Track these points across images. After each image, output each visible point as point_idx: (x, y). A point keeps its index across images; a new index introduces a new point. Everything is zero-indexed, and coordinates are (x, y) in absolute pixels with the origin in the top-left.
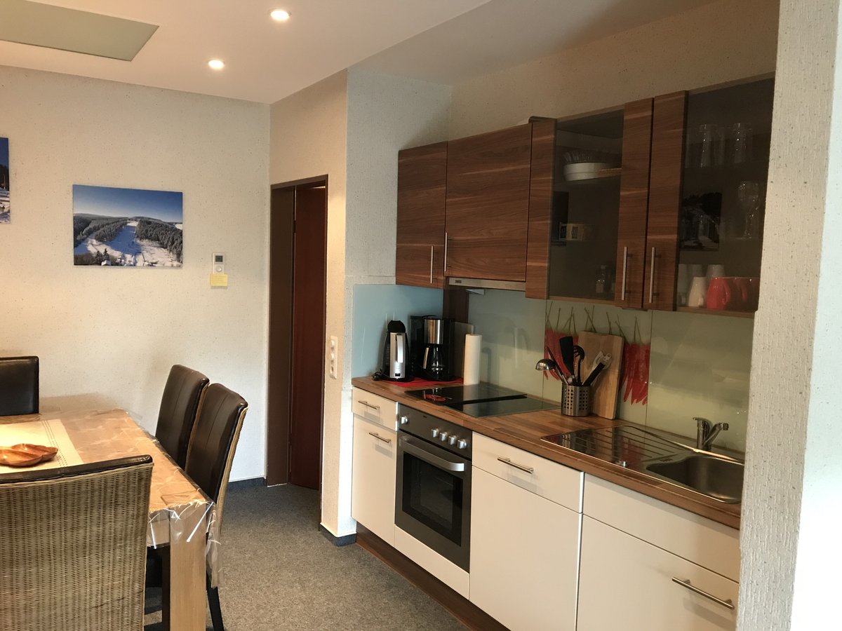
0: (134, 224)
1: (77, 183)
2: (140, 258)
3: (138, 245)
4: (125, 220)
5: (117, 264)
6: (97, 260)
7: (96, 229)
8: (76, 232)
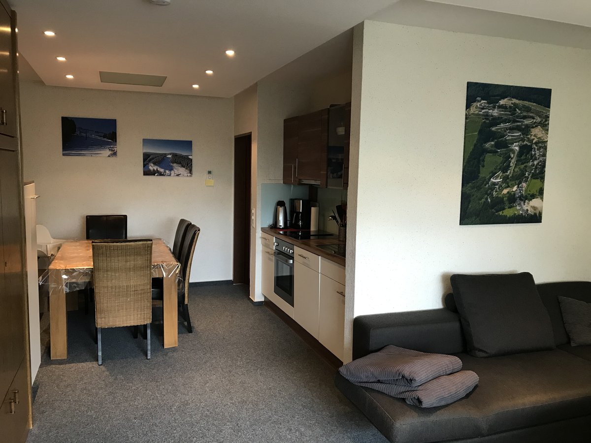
0: (170, 156)
1: (145, 138)
2: (172, 172)
3: (172, 166)
4: (166, 155)
5: (162, 175)
6: (153, 173)
7: (153, 159)
8: (144, 161)
